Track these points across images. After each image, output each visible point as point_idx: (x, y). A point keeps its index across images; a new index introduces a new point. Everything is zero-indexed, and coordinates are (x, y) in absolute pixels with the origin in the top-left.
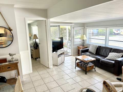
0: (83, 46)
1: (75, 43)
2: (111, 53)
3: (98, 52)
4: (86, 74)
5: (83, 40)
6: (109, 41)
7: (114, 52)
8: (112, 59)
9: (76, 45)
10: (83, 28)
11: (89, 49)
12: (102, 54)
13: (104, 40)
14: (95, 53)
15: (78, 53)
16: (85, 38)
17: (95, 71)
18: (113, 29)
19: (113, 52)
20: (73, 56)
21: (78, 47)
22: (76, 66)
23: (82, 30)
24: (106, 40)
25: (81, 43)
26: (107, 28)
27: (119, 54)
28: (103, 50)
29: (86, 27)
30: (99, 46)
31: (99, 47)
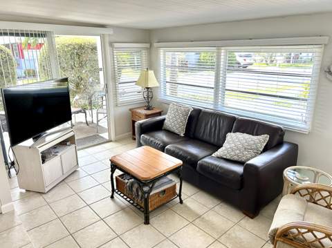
0: (149, 108)
1: (121, 100)
2: (232, 134)
3: (192, 130)
4: (147, 222)
5: (148, 88)
6: (227, 92)
7: (242, 130)
8: (236, 158)
9: (123, 104)
10: (147, 45)
11: (164, 120)
12: (205, 137)
13: (213, 88)
14: (182, 135)
15: (131, 133)
16: (153, 83)
17: (181, 202)
18: (236, 54)
19: (237, 130)
20: (116, 141)
21: (132, 112)
22: (113, 190)
23: (144, 53)
24: (216, 88)
25: (140, 97)
26: (219, 47)
27: (255, 138)
28: (206, 124)
29: (155, 45)
30: (195, 110)
31: (194, 113)
